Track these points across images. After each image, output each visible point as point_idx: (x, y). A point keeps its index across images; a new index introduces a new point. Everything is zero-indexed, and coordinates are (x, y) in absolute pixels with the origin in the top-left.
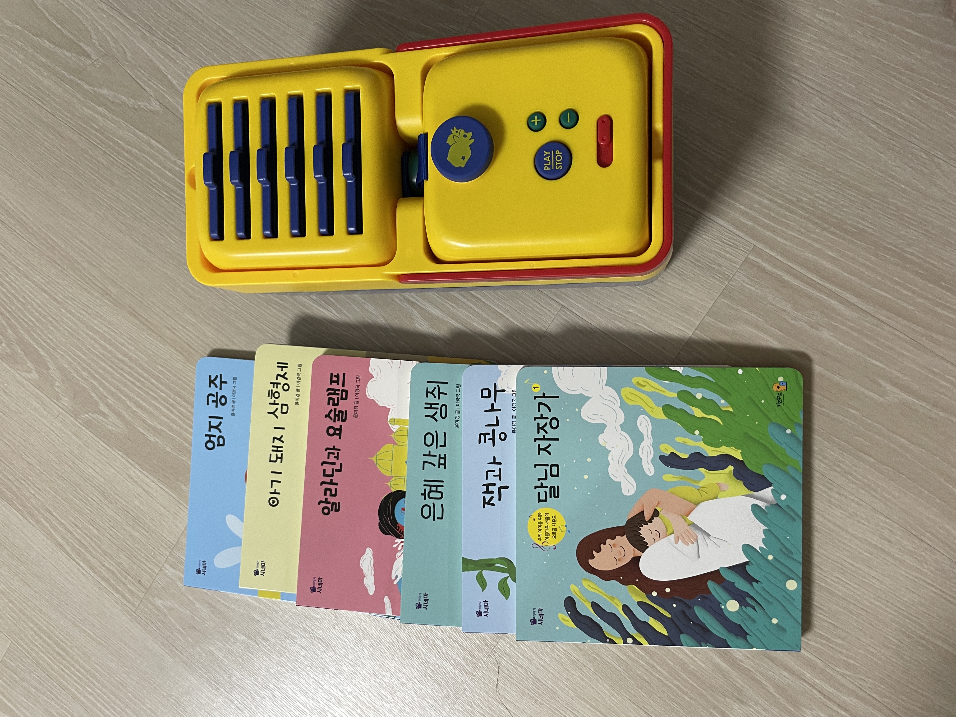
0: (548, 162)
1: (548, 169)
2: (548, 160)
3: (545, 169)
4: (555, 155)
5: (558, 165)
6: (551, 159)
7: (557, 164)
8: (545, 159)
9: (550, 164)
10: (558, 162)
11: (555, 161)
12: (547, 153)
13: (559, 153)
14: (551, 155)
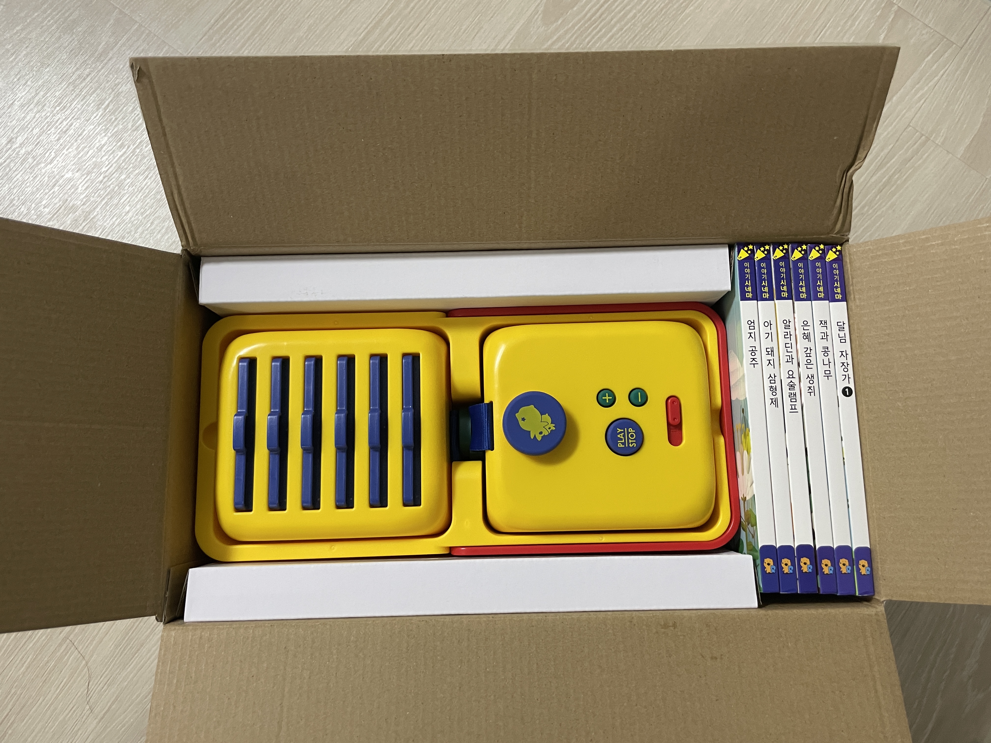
0: (622, 439)
3: (619, 446)
4: (628, 433)
5: (632, 443)
6: (624, 436)
8: (619, 436)
10: (631, 440)
11: (628, 438)
12: (620, 430)
13: (632, 431)
14: (624, 432)
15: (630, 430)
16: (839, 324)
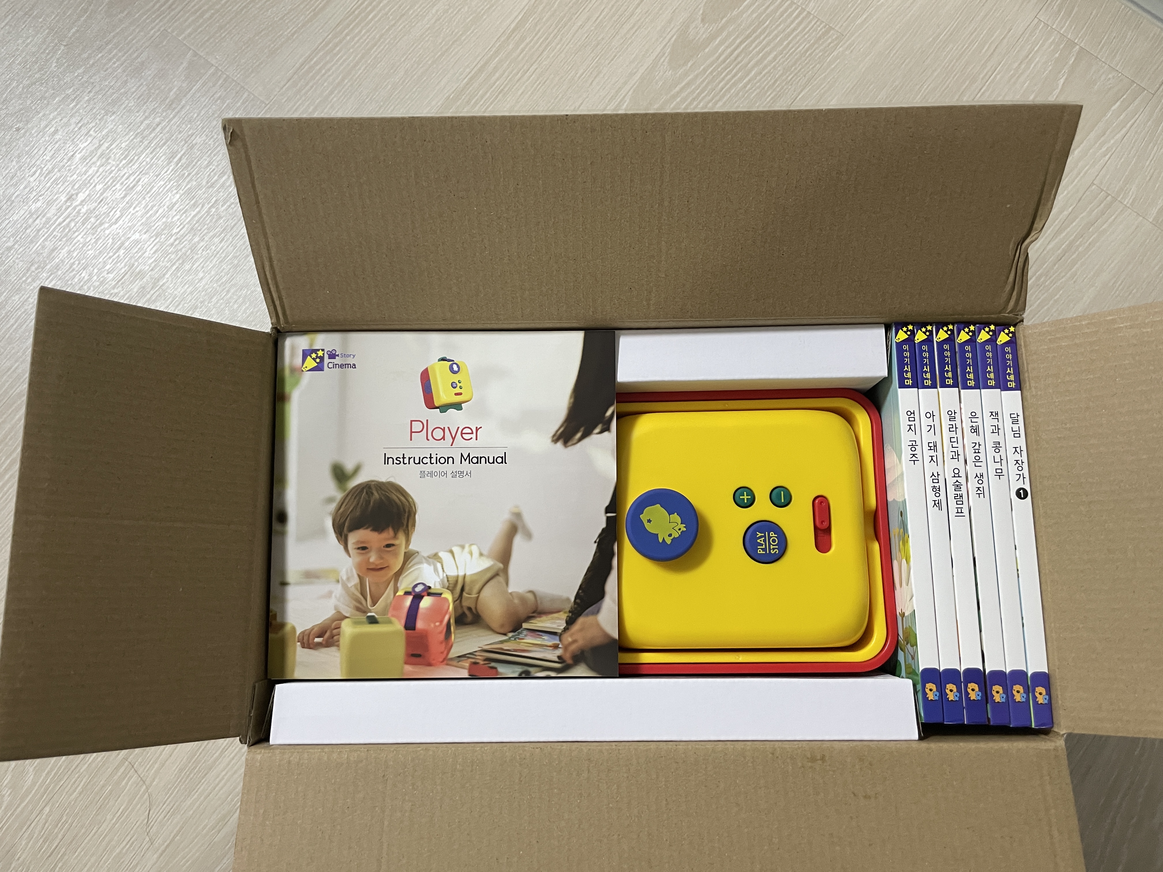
0: (762, 545)
1: (762, 552)
2: (762, 542)
3: (759, 552)
4: (770, 538)
5: (774, 549)
6: (765, 541)
7: (772, 547)
8: (758, 541)
9: (764, 547)
10: (773, 545)
11: (770, 544)
12: (760, 534)
13: (774, 535)
14: (765, 536)
15: (772, 534)
16: (1012, 416)
